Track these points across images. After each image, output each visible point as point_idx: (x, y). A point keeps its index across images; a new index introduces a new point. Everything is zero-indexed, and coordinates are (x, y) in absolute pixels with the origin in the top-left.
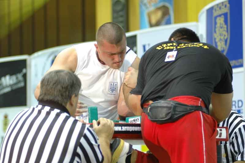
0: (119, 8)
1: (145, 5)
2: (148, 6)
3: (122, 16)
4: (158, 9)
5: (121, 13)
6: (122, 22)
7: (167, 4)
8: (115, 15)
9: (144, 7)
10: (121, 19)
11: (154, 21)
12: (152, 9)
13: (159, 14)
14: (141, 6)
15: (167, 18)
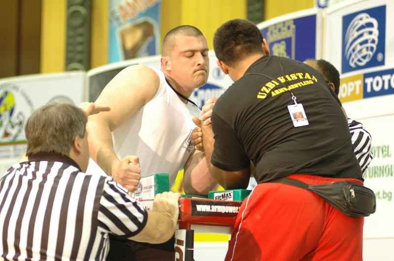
0: (77, 22)
1: (117, 19)
2: (122, 20)
3: (81, 35)
4: (138, 26)
5: (80, 31)
6: (81, 43)
7: (151, 20)
8: (71, 33)
9: (115, 24)
10: (79, 39)
11: (129, 44)
12: (128, 25)
13: (139, 34)
14: (110, 21)
15: (150, 39)
